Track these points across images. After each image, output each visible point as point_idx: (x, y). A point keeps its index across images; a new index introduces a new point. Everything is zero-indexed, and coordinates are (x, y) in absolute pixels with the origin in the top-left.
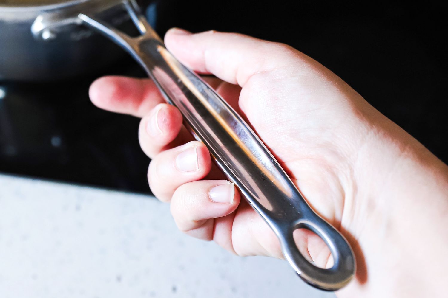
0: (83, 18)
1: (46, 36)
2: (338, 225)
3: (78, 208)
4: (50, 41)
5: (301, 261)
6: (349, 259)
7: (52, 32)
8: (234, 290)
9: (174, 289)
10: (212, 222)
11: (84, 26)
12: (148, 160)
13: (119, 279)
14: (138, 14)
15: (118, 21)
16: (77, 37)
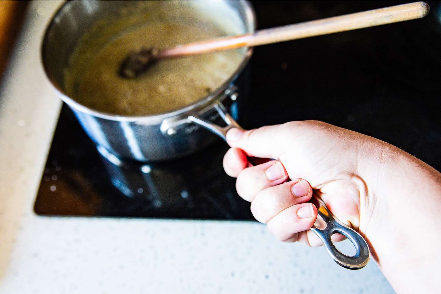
0: (191, 119)
1: (171, 132)
2: (358, 230)
3: (203, 234)
4: (173, 135)
5: (337, 253)
6: (365, 248)
7: (174, 129)
8: (303, 273)
9: (267, 277)
10: (297, 235)
11: (193, 124)
12: (249, 204)
13: (233, 275)
14: (225, 113)
15: (213, 118)
16: (189, 130)
